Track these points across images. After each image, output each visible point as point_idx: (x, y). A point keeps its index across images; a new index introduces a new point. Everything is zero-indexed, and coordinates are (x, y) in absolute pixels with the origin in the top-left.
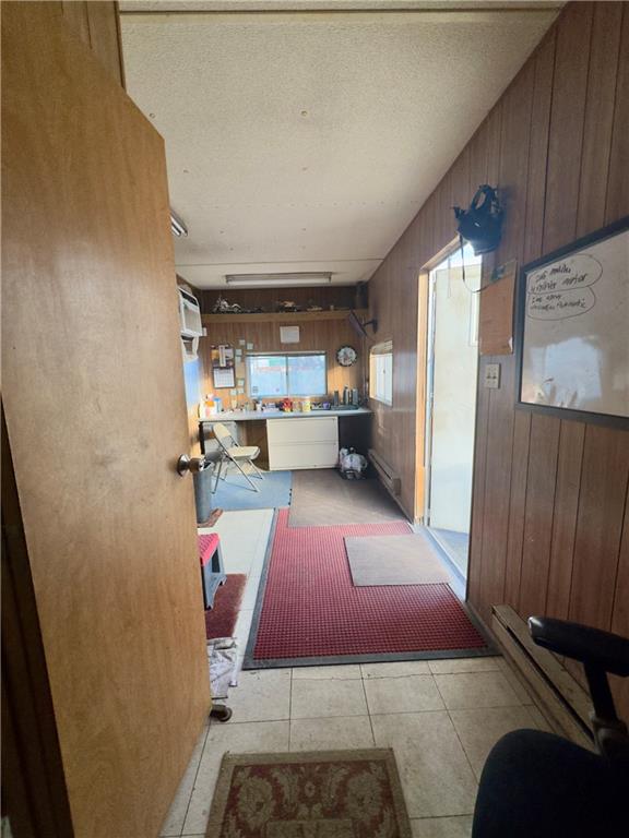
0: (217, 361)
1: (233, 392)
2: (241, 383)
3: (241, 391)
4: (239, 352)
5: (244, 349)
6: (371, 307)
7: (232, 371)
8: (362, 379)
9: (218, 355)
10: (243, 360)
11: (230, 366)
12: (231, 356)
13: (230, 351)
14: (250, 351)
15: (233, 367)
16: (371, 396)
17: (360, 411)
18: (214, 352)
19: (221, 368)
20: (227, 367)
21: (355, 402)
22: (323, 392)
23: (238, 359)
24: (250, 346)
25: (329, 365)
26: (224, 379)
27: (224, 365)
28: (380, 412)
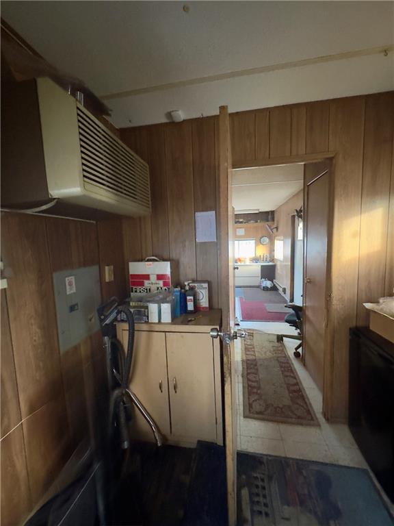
6: (275, 222)
8: (272, 250)
16: (275, 257)
17: (271, 264)
21: (268, 260)
22: (254, 256)
25: (256, 245)
28: (278, 264)
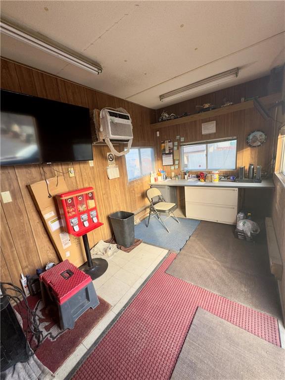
0: (164, 150)
1: (173, 168)
2: (177, 162)
3: (177, 167)
4: (176, 143)
5: (179, 141)
7: (172, 155)
9: (165, 147)
10: (178, 149)
11: (171, 153)
12: (172, 147)
13: (171, 143)
14: (182, 142)
15: (173, 153)
16: (275, 172)
18: (163, 145)
19: (166, 154)
20: (169, 154)
23: (175, 148)
24: (182, 139)
25: (239, 148)
26: (168, 160)
27: (168, 152)
